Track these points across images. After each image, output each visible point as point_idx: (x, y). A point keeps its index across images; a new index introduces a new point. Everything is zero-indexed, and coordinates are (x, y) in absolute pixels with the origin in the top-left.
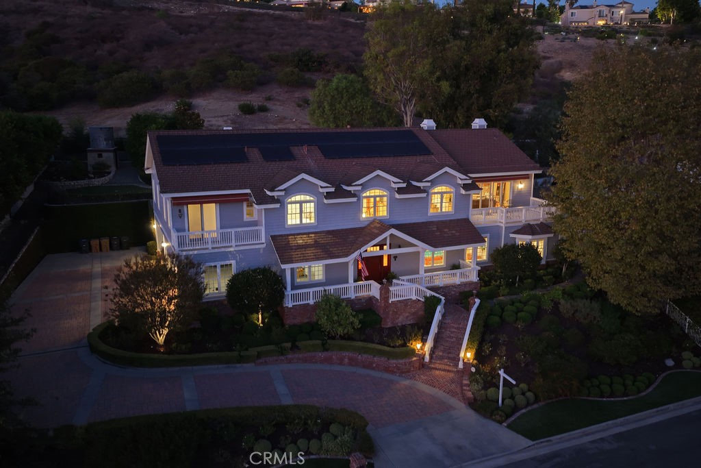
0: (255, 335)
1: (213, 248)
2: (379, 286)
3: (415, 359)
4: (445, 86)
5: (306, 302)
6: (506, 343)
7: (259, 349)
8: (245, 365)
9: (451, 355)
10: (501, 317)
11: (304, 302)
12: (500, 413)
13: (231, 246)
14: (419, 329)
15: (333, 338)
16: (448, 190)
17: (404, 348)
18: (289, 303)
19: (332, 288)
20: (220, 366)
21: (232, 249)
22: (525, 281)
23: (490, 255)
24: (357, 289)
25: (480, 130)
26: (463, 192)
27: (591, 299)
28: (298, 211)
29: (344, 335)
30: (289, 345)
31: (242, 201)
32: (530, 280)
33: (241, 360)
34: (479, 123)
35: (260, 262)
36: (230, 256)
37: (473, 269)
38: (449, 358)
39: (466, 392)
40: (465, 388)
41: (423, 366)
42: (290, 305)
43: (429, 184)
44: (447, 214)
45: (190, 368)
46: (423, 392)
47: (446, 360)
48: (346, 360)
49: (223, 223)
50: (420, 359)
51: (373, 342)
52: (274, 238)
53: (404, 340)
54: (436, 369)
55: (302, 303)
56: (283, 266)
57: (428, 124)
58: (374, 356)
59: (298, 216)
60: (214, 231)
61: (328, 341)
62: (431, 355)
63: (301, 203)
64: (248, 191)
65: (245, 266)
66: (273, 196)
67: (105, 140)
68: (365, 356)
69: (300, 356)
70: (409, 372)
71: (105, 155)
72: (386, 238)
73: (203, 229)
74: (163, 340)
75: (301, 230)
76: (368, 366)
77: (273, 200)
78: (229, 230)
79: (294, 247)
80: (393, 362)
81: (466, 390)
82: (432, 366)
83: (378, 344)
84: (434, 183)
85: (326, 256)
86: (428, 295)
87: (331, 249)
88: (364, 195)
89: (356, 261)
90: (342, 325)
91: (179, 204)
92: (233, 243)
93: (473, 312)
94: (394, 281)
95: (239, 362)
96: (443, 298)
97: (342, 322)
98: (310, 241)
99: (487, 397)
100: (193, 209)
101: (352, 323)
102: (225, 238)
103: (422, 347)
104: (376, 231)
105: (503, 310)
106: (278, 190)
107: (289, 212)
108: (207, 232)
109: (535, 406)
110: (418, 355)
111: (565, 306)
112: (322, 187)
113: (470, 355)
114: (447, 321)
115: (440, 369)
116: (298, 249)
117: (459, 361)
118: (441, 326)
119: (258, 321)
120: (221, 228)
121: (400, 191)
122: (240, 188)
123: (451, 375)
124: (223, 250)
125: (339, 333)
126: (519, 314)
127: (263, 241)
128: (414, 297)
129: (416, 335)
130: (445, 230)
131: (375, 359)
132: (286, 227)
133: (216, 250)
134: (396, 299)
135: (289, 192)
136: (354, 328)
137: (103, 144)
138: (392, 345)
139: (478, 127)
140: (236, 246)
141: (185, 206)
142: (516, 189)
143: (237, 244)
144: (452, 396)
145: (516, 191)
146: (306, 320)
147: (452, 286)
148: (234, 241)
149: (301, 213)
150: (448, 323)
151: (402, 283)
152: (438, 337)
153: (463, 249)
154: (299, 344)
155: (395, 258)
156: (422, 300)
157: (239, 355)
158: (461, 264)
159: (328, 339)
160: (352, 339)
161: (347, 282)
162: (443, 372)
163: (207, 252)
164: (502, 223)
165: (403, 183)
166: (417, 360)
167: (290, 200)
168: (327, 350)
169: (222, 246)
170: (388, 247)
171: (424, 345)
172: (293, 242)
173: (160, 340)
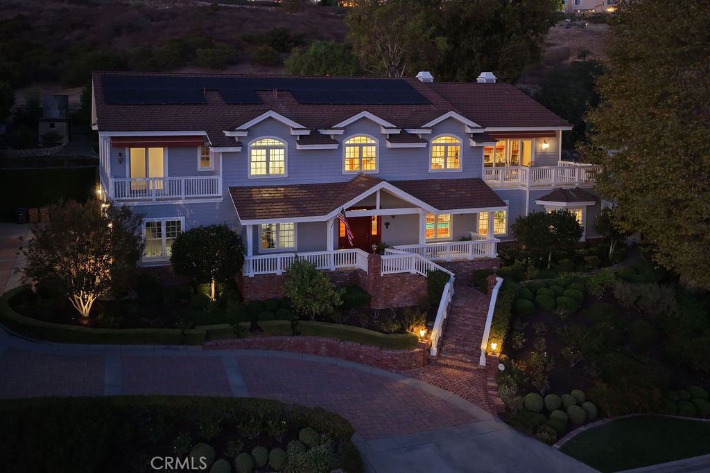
0: (205, 310)
1: (157, 200)
2: (367, 254)
3: (417, 350)
4: (442, 43)
5: (272, 272)
6: (544, 334)
7: (208, 328)
8: (190, 347)
9: (466, 349)
10: (533, 301)
11: (269, 272)
12: (548, 428)
13: (181, 199)
14: (422, 312)
15: (307, 318)
16: (453, 142)
17: (400, 336)
18: (250, 272)
19: (305, 255)
20: (156, 346)
21: (180, 202)
22: (561, 261)
23: (511, 227)
24: (337, 258)
25: (488, 84)
26: (473, 144)
27: (659, 284)
28: (264, 158)
29: (322, 313)
30: (248, 324)
31: (195, 146)
32: (567, 260)
33: (185, 340)
34: (485, 77)
35: (217, 220)
36: (178, 210)
37: (490, 242)
38: (464, 352)
39: (493, 398)
40: (491, 392)
41: (428, 361)
42: (251, 275)
43: (429, 132)
44: (452, 172)
45: (118, 346)
46: (432, 396)
47: (460, 355)
48: (324, 349)
49: (172, 169)
50: (424, 352)
51: (360, 326)
52: (233, 190)
53: (402, 325)
54: (447, 366)
55: (266, 272)
56: (243, 223)
57: (424, 76)
58: (362, 345)
59: (264, 165)
60: (160, 179)
61: (299, 322)
62: (440, 347)
63: (268, 148)
64: (203, 133)
65: (195, 224)
66: (234, 137)
67: (59, 108)
68: (350, 343)
69: (263, 340)
70: (410, 368)
71: (57, 124)
72: (375, 193)
73: (147, 175)
74: (88, 311)
75: (267, 182)
76: (354, 357)
77: (232, 142)
78: (178, 178)
79: (257, 201)
80: (387, 353)
81: (492, 395)
82: (443, 362)
83: (365, 328)
84: (436, 131)
85: (298, 212)
86: (432, 269)
87: (305, 206)
88: (348, 142)
89: (337, 221)
90: (318, 300)
91: (121, 145)
92: (183, 196)
93: (495, 292)
94: (386, 250)
95: (182, 343)
96: (452, 275)
97: (319, 296)
98: (278, 195)
99: (524, 405)
100: (136, 154)
101: (331, 298)
102: (173, 188)
103: (428, 335)
104: (363, 186)
105: (535, 294)
106: (240, 130)
107: (253, 159)
108: (151, 178)
109: (599, 423)
110: (421, 345)
111: (623, 291)
112: (294, 129)
113: (495, 347)
114: (459, 304)
115: (452, 367)
116: (263, 203)
117: (479, 355)
118: (451, 309)
119: (211, 295)
120: (169, 176)
121: (393, 138)
122: (194, 129)
123: (470, 375)
124: (169, 202)
125: (314, 310)
126: (560, 299)
127: (220, 193)
128: (413, 271)
129: (418, 318)
130: (451, 190)
132: (249, 176)
133: (161, 203)
134: (389, 272)
135: (253, 133)
136: (334, 306)
137: (56, 114)
138: (385, 330)
139: (485, 82)
140: (186, 198)
141: (127, 149)
142: (540, 149)
143: (187, 196)
144: (472, 402)
145: (539, 151)
146: (271, 296)
147: (463, 262)
148: (183, 193)
149: (268, 161)
150: (461, 308)
151: (398, 252)
152: (448, 324)
153: (476, 214)
154: (261, 324)
155: (387, 224)
156: (423, 274)
157: (183, 333)
158: (473, 234)
159: (299, 319)
160: (333, 321)
161: (325, 249)
162: (456, 371)
163: (150, 203)
164: (526, 186)
165: (397, 128)
166: (421, 351)
167: (254, 144)
168: (298, 334)
169: (166, 197)
170: (378, 206)
171: (429, 333)
172: (256, 195)
173: (84, 310)
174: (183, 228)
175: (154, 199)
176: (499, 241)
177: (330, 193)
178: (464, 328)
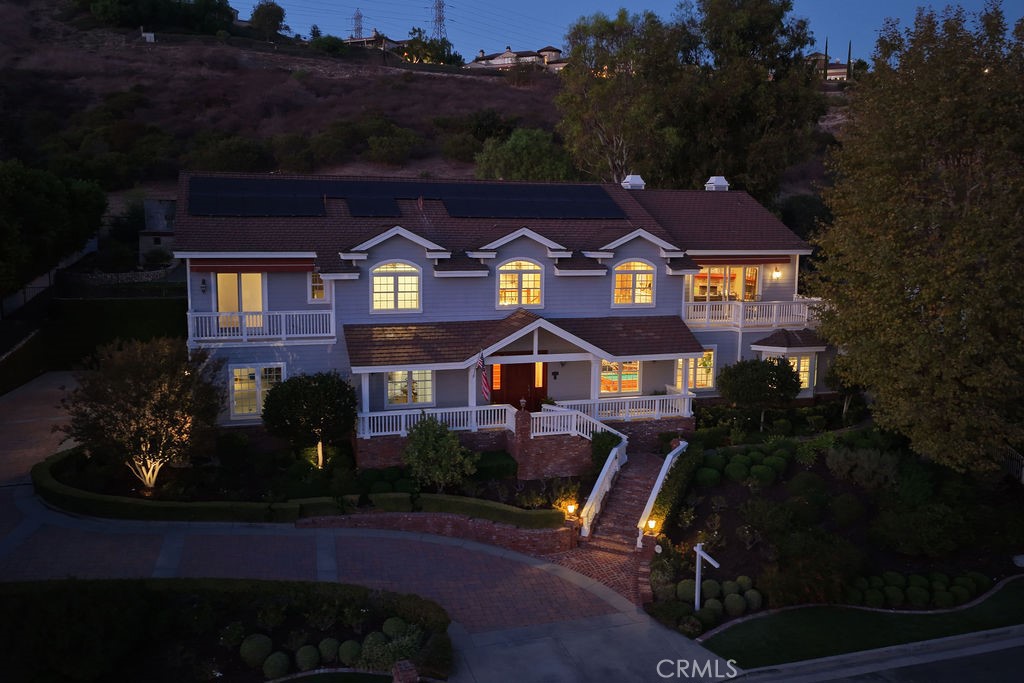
1: (249, 341)
2: (516, 411)
3: (563, 529)
4: (671, 135)
5: (395, 433)
6: (722, 510)
7: (304, 501)
8: (279, 525)
9: (627, 528)
10: (721, 471)
11: (390, 433)
12: (694, 620)
13: (280, 339)
14: (575, 483)
16: (644, 268)
17: (543, 511)
18: (365, 433)
20: (237, 524)
21: (279, 344)
22: (776, 422)
23: (718, 379)
24: (482, 417)
25: (718, 193)
26: (670, 272)
27: (883, 450)
28: (391, 288)
29: (447, 484)
30: (355, 498)
31: (304, 271)
32: (783, 422)
33: (272, 516)
34: (715, 183)
35: (326, 367)
36: (277, 354)
37: (684, 397)
38: (623, 532)
39: (642, 586)
40: (642, 579)
41: (577, 542)
42: (367, 436)
43: (611, 255)
44: (643, 307)
45: (186, 523)
46: (569, 583)
47: (618, 536)
48: (449, 528)
49: (273, 300)
50: (572, 531)
51: (497, 500)
52: (348, 328)
53: (547, 497)
54: (599, 549)
55: (387, 433)
56: (356, 370)
57: (632, 181)
58: (494, 522)
59: (391, 296)
60: (258, 313)
61: (422, 495)
62: (594, 527)
63: (396, 275)
64: (312, 254)
65: (298, 371)
66: (351, 260)
67: (166, 217)
68: (479, 521)
69: (374, 516)
70: (552, 551)
71: (164, 239)
72: (532, 332)
73: (240, 309)
74: (153, 480)
75: (395, 319)
76: (485, 538)
77: (348, 266)
78: (278, 313)
79: (377, 344)
80: (525, 533)
81: (642, 582)
82: (595, 544)
83: (503, 502)
84: (620, 255)
85: (429, 357)
86: (599, 430)
87: (438, 349)
88: (502, 268)
91: (205, 270)
92: (284, 335)
93: (670, 459)
94: (544, 406)
95: (270, 520)
96: (625, 437)
98: (406, 336)
99: (676, 595)
100: (224, 281)
101: (461, 465)
102: (272, 324)
103: (580, 513)
104: (516, 324)
105: (727, 462)
107: (376, 289)
108: (246, 313)
109: (761, 614)
110: (569, 524)
111: (836, 458)
113: (655, 525)
114: (628, 475)
115: (605, 550)
116: (385, 345)
117: (637, 535)
118: (617, 481)
119: (317, 462)
120: (269, 310)
121: (561, 263)
122: (301, 250)
123: (624, 559)
124: (265, 344)
126: (754, 468)
127: (333, 333)
128: (574, 433)
129: (567, 490)
130: (637, 331)
131: (495, 526)
132: (370, 313)
133: (254, 344)
134: (542, 434)
136: (463, 474)
137: (162, 225)
138: (526, 505)
139: (714, 189)
140: (288, 339)
141: (212, 274)
142: (769, 278)
143: (289, 336)
144: (617, 591)
145: (768, 282)
146: (393, 463)
147: (647, 422)
148: (284, 331)
149: (396, 291)
150: (629, 478)
151: (561, 409)
152: (610, 498)
153: (673, 361)
154: (372, 497)
155: (555, 374)
156: (588, 437)
157: (269, 507)
158: (668, 387)
159: (420, 492)
160: (463, 494)
161: (467, 405)
162: (610, 555)
163: (239, 345)
164: (738, 326)
165: (566, 251)
166: (567, 531)
167: (378, 270)
168: (419, 509)
169: (264, 337)
170: (535, 351)
171: (581, 508)
172: (377, 335)
173: (147, 478)
174: (284, 377)
175: (245, 340)
176: (694, 396)
177: (476, 333)
178: (630, 503)
